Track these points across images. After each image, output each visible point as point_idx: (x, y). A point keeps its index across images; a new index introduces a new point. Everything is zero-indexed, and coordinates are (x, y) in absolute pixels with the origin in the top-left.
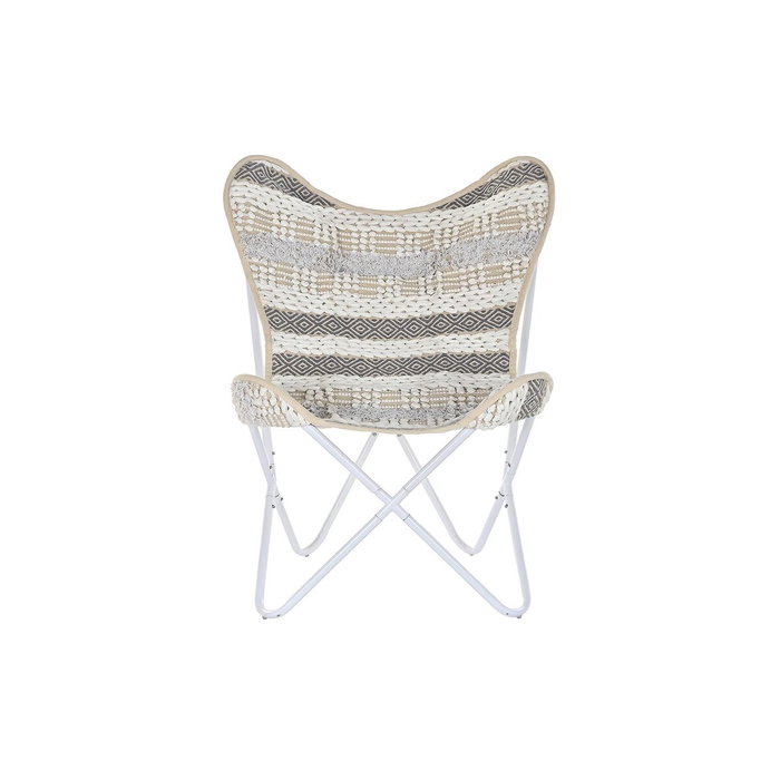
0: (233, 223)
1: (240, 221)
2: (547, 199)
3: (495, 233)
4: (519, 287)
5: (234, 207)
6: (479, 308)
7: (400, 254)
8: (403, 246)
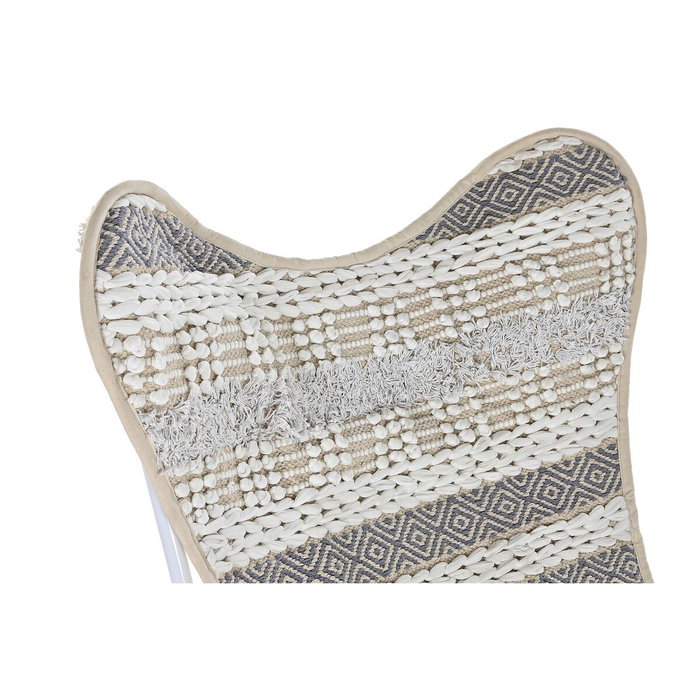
0: (121, 392)
1: (136, 384)
2: (633, 223)
3: (564, 302)
4: (612, 405)
5: (116, 348)
6: (556, 458)
7: (379, 352)
8: (382, 333)
